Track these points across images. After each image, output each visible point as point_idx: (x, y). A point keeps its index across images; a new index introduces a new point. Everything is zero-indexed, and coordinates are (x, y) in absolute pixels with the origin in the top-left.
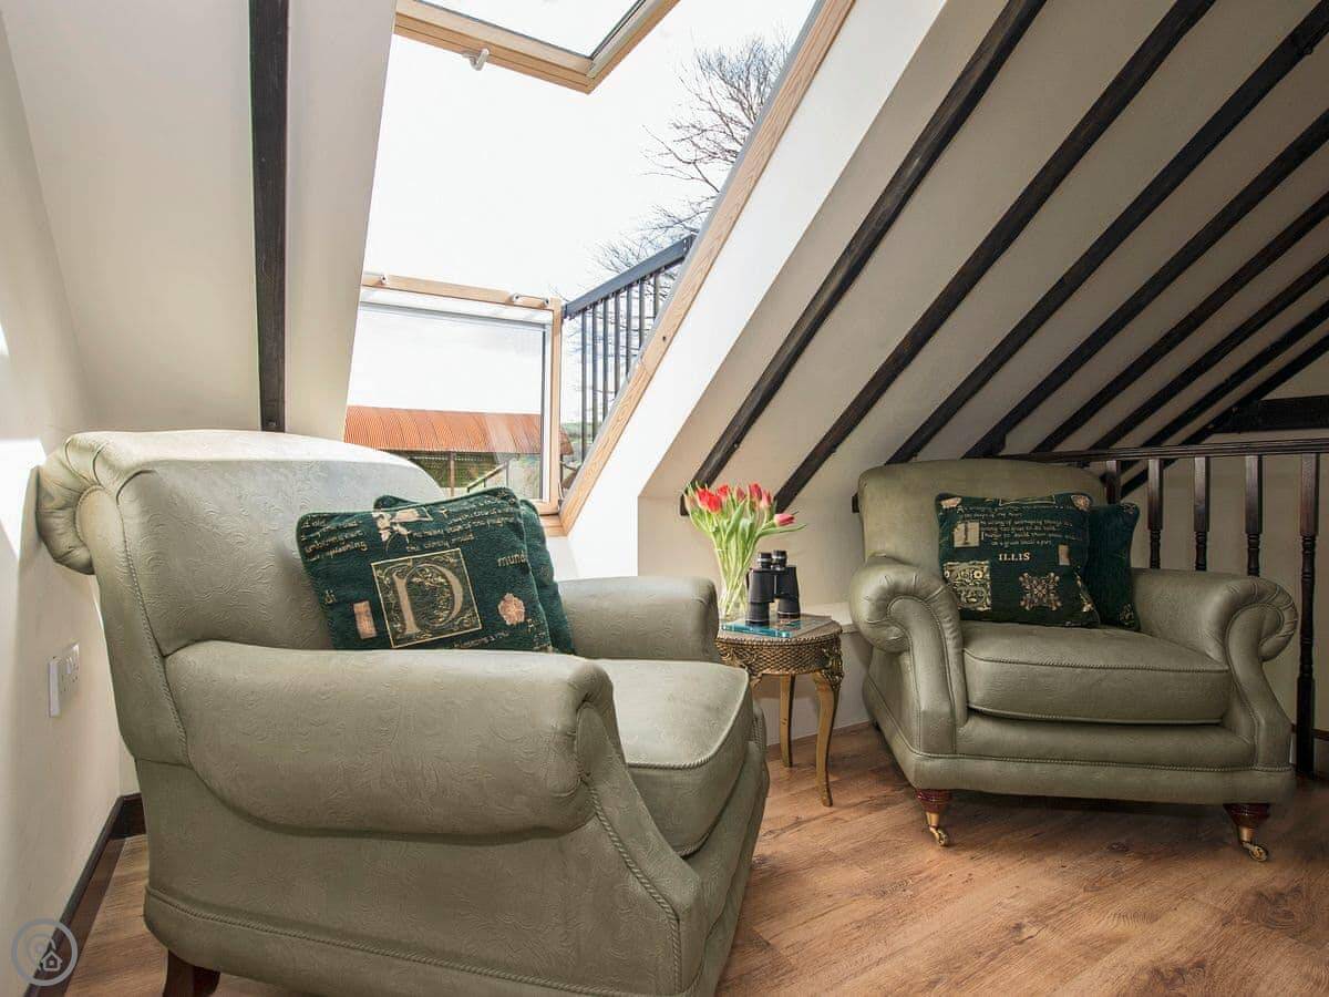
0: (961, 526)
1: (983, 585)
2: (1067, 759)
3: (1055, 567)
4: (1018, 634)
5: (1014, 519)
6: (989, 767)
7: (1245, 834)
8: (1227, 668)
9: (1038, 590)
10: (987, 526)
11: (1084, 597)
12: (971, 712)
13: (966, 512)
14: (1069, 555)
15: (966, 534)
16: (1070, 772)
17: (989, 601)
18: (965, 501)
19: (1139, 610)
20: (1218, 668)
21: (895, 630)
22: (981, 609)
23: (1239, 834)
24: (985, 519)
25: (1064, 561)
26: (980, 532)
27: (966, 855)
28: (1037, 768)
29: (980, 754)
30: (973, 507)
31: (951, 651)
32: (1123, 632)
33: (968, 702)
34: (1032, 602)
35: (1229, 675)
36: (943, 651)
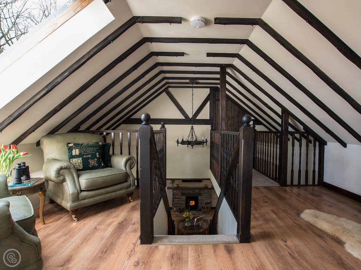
0: (74, 150)
1: (81, 163)
2: (101, 194)
3: (96, 157)
4: (89, 173)
5: (87, 148)
6: (86, 201)
7: (130, 198)
8: (126, 171)
9: (92, 162)
10: (80, 150)
11: (102, 163)
12: (82, 191)
13: (75, 147)
14: (99, 155)
15: (75, 152)
16: (102, 197)
17: (82, 166)
18: (74, 144)
19: (112, 164)
20: (125, 172)
21: (62, 177)
22: (80, 168)
23: (129, 198)
24: (80, 148)
25: (98, 156)
26: (79, 151)
27: (82, 220)
28: (96, 198)
29: (84, 199)
30: (77, 145)
31: (76, 179)
32: (109, 168)
33: (81, 189)
34: (92, 165)
35: (127, 173)
36: (74, 180)
